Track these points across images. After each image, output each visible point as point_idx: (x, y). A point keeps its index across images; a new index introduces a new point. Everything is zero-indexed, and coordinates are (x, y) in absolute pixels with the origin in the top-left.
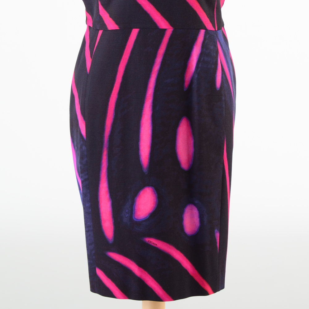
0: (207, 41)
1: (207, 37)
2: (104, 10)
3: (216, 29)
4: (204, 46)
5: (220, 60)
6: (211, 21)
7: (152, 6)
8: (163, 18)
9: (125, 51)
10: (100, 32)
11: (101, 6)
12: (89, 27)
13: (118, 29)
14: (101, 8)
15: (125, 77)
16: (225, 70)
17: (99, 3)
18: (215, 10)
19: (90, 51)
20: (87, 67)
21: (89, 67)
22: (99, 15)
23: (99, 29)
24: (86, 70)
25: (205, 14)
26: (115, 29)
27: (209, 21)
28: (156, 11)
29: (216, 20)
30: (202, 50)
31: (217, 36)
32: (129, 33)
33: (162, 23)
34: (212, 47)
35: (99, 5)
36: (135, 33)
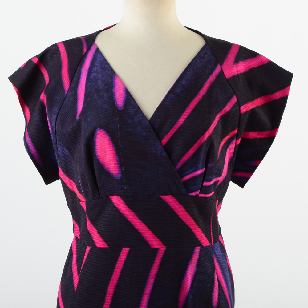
0: (203, 258)
1: (203, 254)
2: (92, 225)
3: (213, 243)
4: (199, 264)
5: (217, 276)
6: (206, 236)
7: (143, 224)
8: (155, 237)
9: (115, 271)
10: (88, 249)
11: (89, 221)
12: (76, 238)
13: (107, 247)
14: (88, 223)
15: (114, 298)
16: (222, 285)
17: (87, 217)
18: (211, 223)
19: (77, 267)
20: (74, 284)
21: (77, 285)
22: (87, 230)
23: (86, 245)
24: (73, 287)
25: (200, 230)
26: (103, 247)
27: (204, 236)
28: (147, 229)
29: (213, 233)
30: (197, 269)
31: (213, 250)
32: (119, 252)
33: (154, 242)
34: (208, 265)
35: (86, 219)
36: (125, 252)
